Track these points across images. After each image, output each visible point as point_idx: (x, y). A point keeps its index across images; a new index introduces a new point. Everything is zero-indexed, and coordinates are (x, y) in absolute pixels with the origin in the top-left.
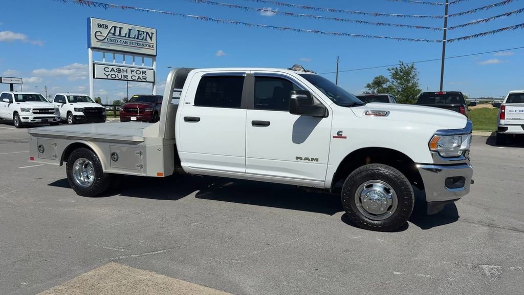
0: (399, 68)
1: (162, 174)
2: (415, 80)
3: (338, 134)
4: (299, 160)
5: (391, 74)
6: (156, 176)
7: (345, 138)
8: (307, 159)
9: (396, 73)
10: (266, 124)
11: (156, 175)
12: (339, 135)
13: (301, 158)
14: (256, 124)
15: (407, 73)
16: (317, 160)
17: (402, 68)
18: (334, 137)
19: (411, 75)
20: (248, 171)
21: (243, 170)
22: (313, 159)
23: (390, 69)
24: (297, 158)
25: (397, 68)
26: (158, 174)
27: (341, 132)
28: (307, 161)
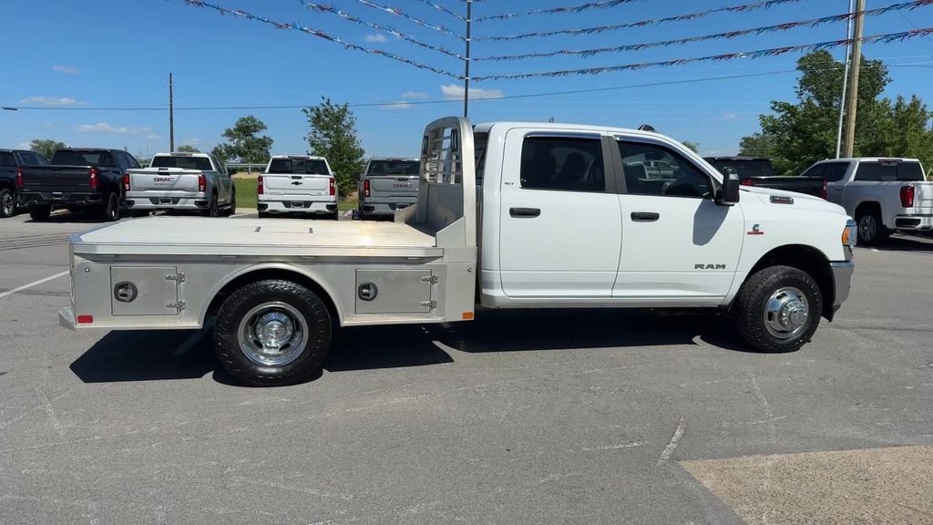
0: (321, 109)
1: (470, 314)
2: (351, 131)
3: (754, 228)
4: (699, 269)
5: (310, 119)
6: (462, 319)
7: (762, 233)
8: (711, 266)
9: (319, 116)
10: (652, 217)
11: (460, 318)
12: (756, 231)
13: (701, 266)
14: (637, 217)
15: (338, 118)
16: (724, 266)
17: (327, 110)
18: (749, 233)
19: (344, 123)
20: (616, 293)
21: (607, 292)
22: (718, 266)
23: (309, 110)
24: (697, 266)
25: (318, 110)
26: (465, 315)
27: (757, 225)
28: (710, 269)
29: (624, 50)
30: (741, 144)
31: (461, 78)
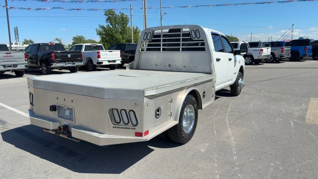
3: (239, 61)
10: (231, 60)
22: (236, 73)
29: (77, 3)
30: (73, 39)
31: (4, 6)
